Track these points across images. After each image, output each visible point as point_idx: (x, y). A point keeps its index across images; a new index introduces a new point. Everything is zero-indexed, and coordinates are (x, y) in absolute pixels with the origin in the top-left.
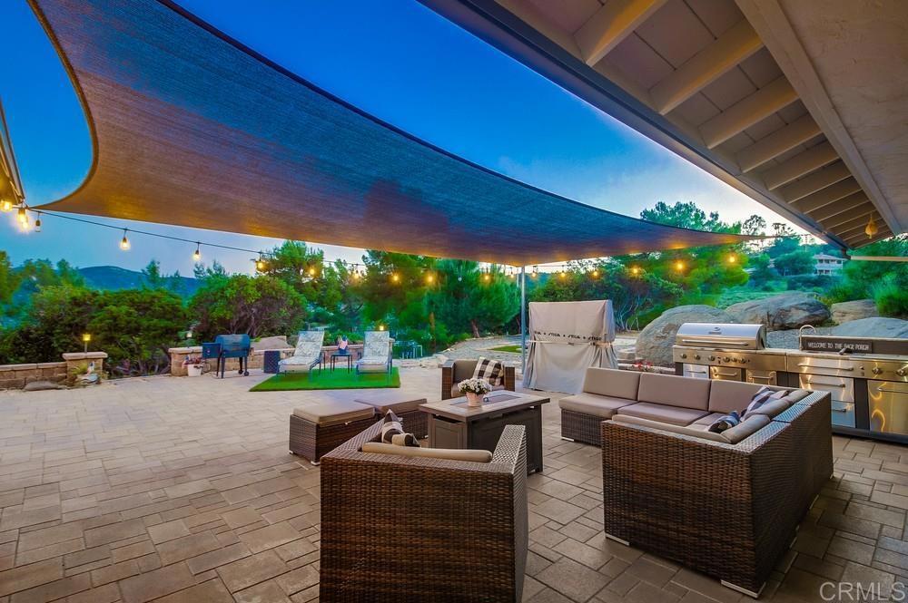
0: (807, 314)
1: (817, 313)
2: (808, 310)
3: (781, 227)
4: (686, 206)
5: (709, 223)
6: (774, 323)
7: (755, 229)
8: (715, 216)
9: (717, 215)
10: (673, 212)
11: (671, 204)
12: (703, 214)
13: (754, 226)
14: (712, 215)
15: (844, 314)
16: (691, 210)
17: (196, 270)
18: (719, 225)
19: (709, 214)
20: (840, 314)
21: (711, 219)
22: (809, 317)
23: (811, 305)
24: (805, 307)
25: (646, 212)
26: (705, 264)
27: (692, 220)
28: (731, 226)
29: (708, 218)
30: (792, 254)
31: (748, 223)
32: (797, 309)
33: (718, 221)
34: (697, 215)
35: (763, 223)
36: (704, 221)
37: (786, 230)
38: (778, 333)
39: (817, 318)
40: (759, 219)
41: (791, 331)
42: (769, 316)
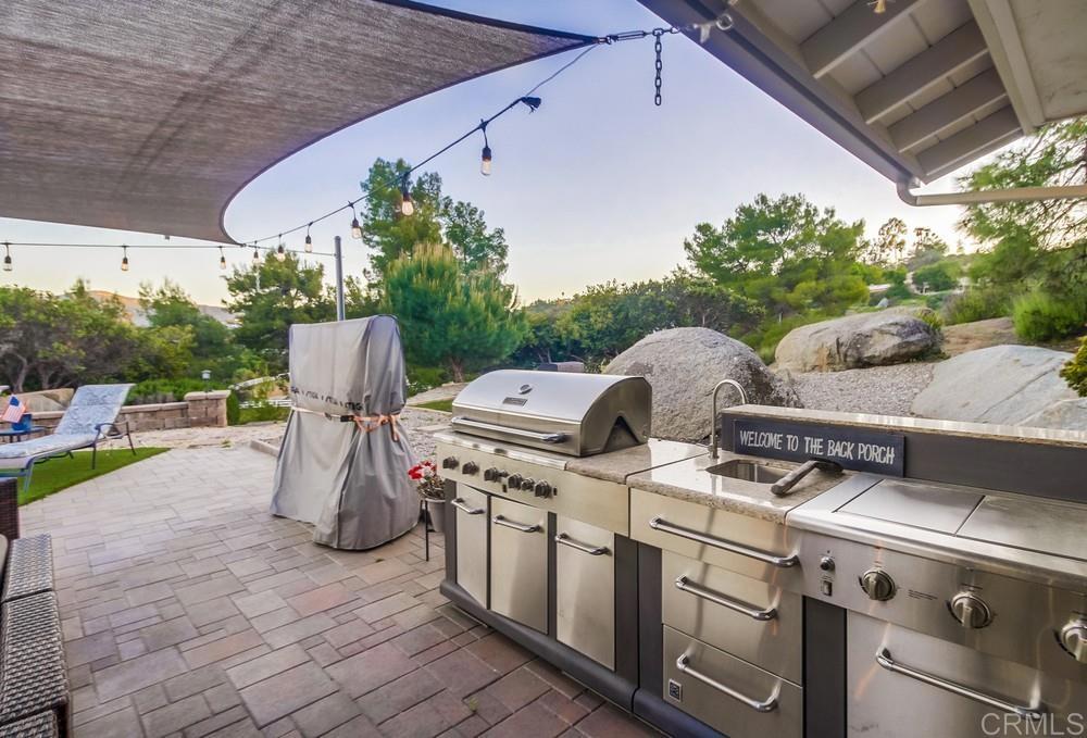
0: (897, 340)
1: (912, 339)
2: (898, 334)
3: (924, 233)
4: (793, 199)
5: (823, 222)
6: (846, 356)
7: (894, 236)
8: (831, 213)
9: (833, 212)
10: (777, 207)
11: (774, 198)
12: (815, 210)
13: (892, 232)
14: (827, 211)
15: (967, 340)
16: (800, 204)
17: (142, 291)
18: (836, 224)
19: (823, 210)
20: (961, 340)
21: (825, 216)
22: (900, 346)
23: (904, 326)
24: (894, 330)
25: (743, 210)
26: (814, 276)
27: (801, 218)
28: (851, 226)
29: (822, 215)
30: (935, 265)
31: (886, 229)
32: (882, 332)
33: (835, 219)
34: (808, 212)
35: (903, 229)
36: (817, 220)
37: (930, 236)
38: (851, 372)
39: (913, 348)
40: (899, 223)
41: (871, 370)
42: (839, 345)
